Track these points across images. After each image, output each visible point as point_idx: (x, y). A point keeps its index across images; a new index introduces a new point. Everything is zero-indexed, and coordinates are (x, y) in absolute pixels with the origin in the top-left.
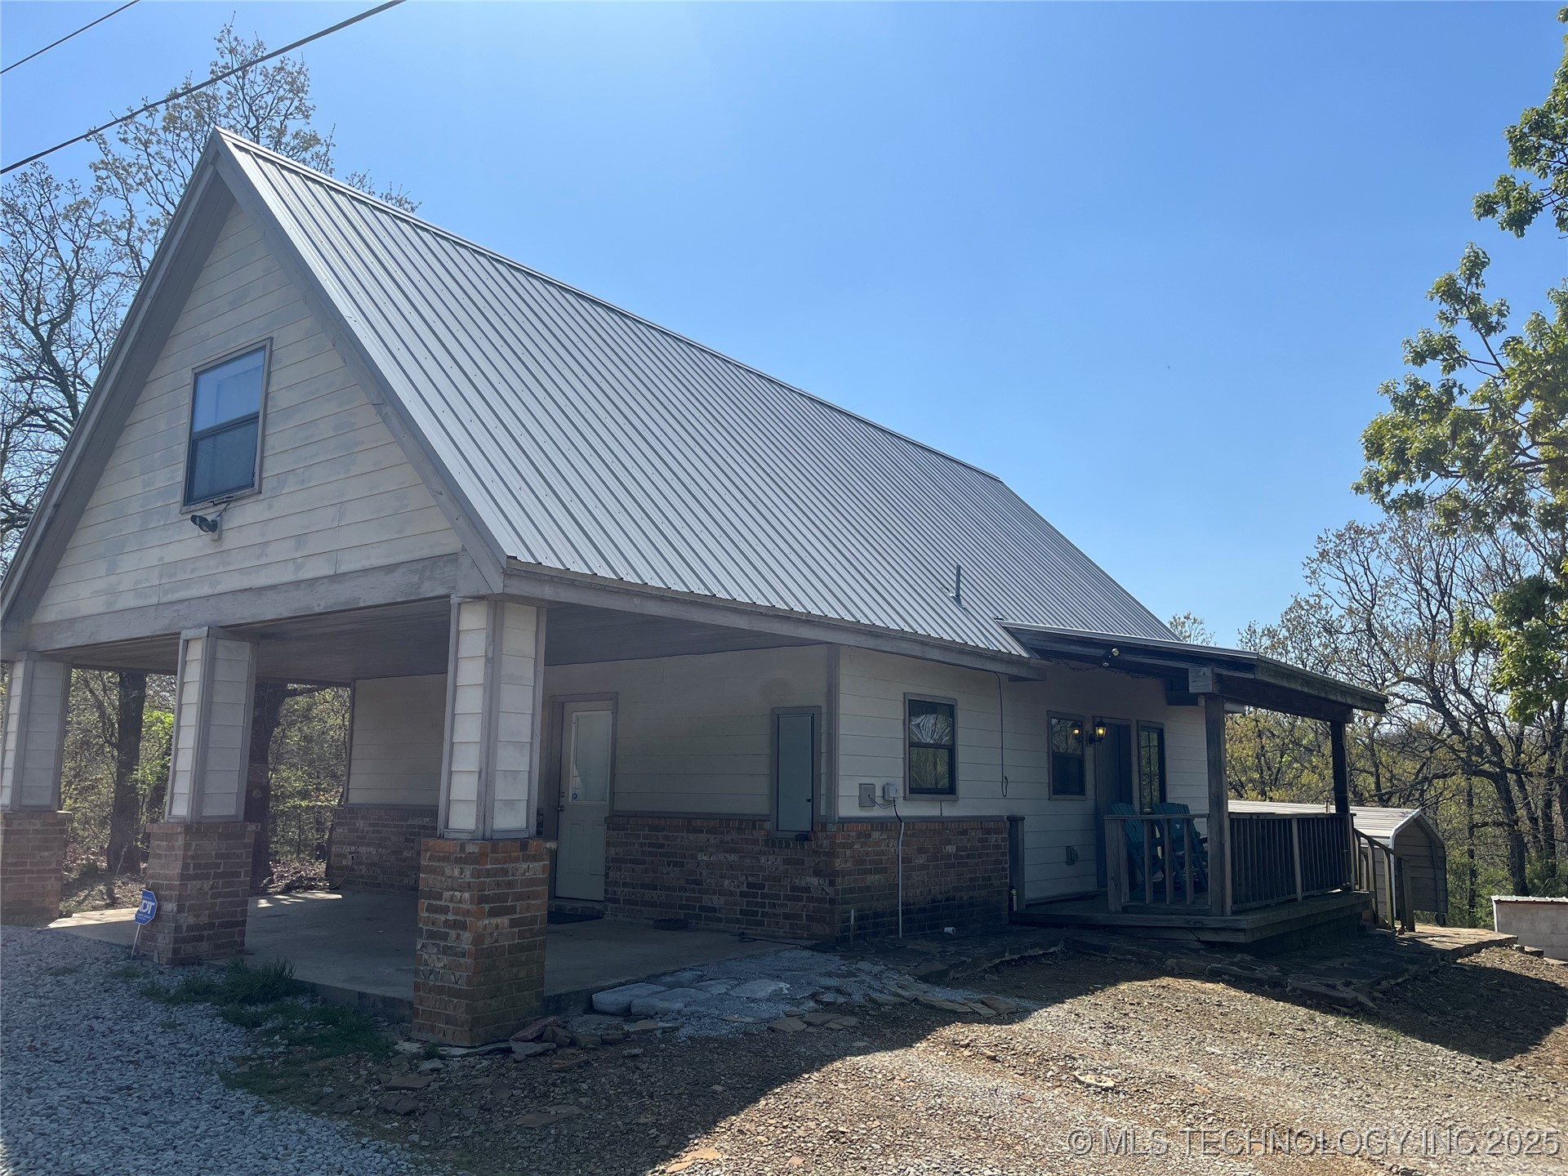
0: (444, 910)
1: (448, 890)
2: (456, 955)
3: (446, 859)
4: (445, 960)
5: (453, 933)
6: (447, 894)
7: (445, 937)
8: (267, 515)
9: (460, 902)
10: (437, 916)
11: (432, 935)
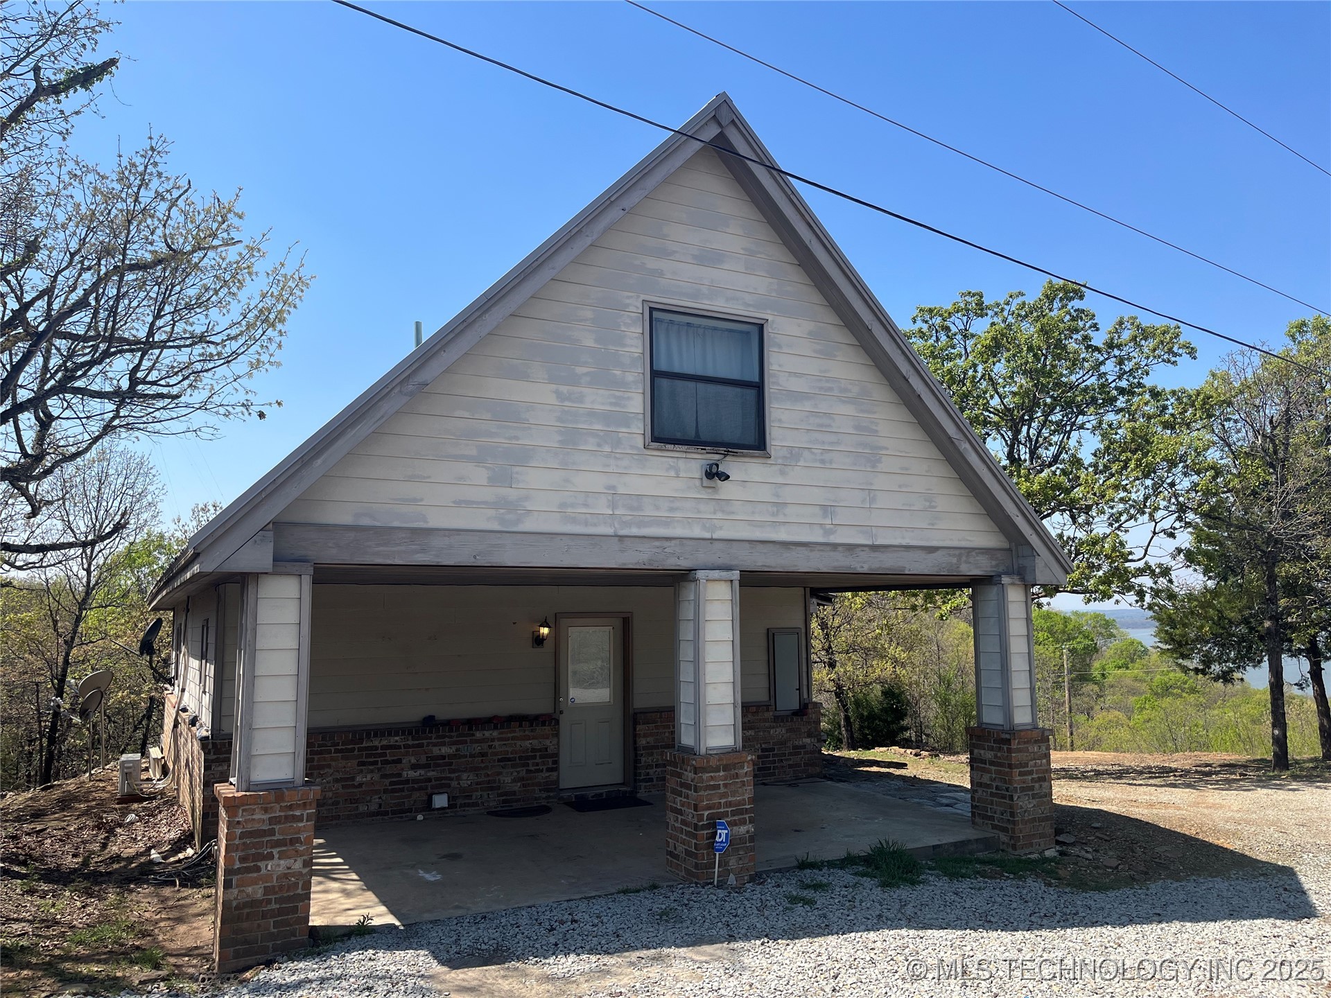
0: (1031, 773)
1: (1031, 760)
2: (1041, 797)
3: (1028, 742)
4: (1035, 802)
5: (1037, 785)
6: (1032, 763)
7: (1032, 788)
8: (780, 480)
9: (1041, 766)
10: (1026, 777)
11: (1023, 789)
